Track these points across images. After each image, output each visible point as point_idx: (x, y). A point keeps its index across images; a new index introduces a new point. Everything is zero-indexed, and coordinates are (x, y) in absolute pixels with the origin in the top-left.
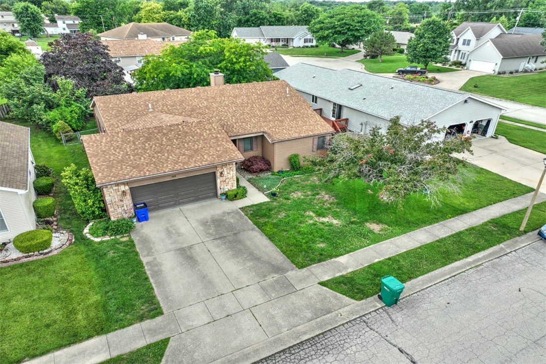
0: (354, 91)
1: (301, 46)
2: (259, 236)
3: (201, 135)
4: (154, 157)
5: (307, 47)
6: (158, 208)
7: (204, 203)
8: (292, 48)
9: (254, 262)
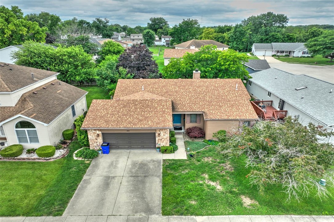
0: (297, 92)
1: (299, 56)
2: (158, 183)
3: (156, 108)
4: (120, 117)
5: (304, 57)
6: (118, 148)
7: (146, 151)
8: (292, 57)
9: (139, 199)
